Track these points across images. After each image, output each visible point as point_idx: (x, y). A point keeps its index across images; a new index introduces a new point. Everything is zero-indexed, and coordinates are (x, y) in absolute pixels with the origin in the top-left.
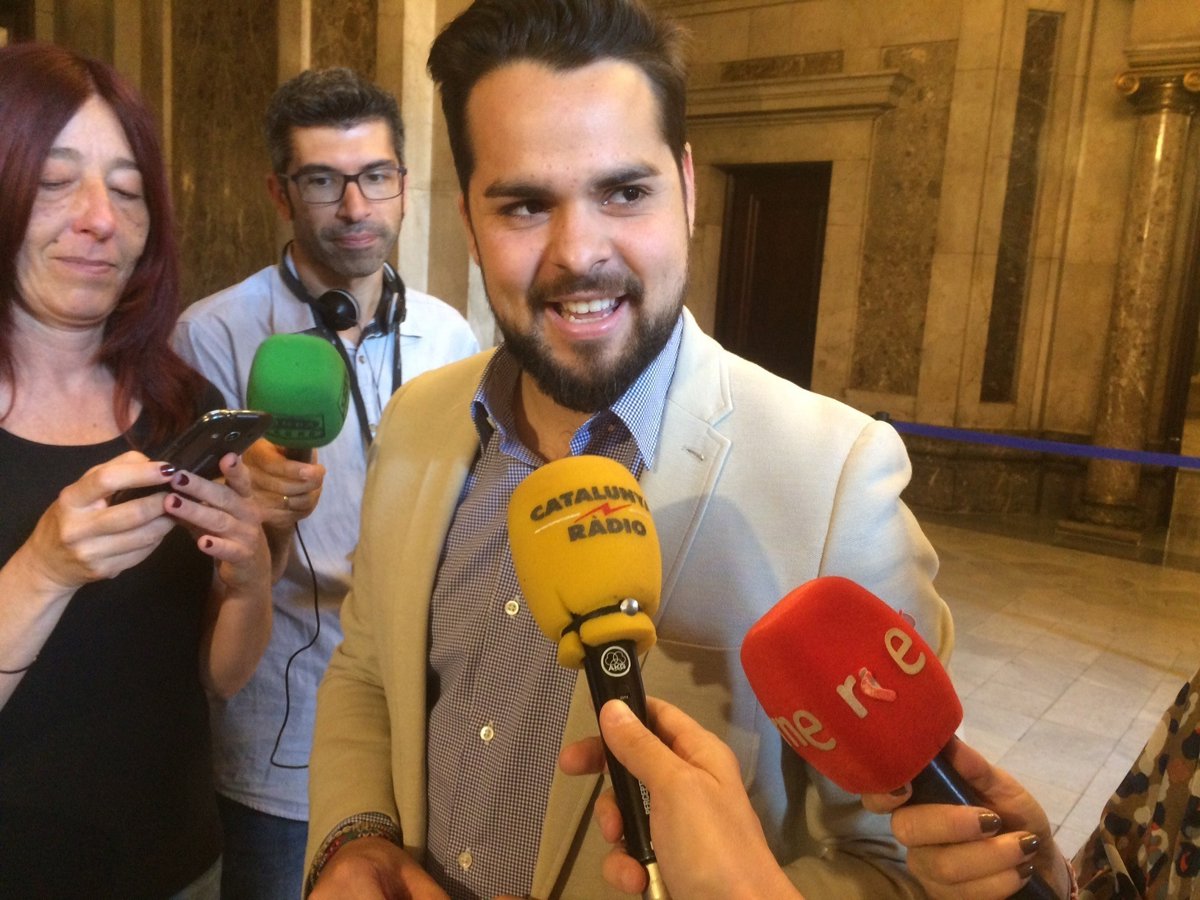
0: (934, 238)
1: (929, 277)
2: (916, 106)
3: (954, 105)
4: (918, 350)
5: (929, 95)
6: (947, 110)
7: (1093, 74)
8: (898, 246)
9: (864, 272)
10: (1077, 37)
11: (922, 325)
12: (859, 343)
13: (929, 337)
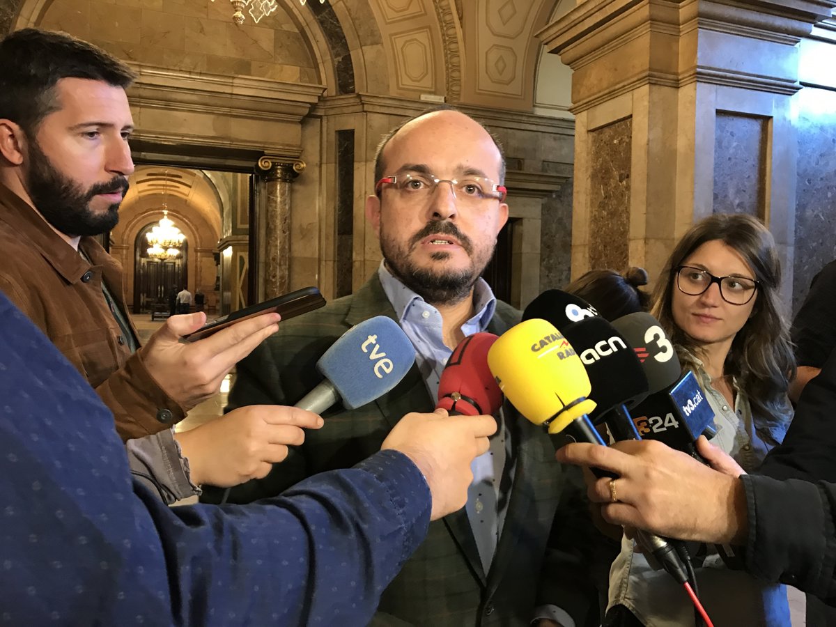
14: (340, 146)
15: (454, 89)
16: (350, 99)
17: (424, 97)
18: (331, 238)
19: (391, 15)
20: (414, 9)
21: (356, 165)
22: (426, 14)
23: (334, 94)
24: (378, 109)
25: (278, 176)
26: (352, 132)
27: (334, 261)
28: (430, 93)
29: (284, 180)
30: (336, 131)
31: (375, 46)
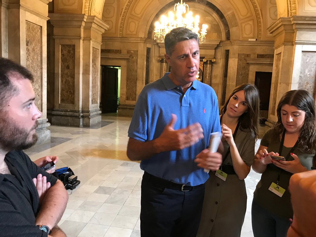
0: (137, 78)
1: (136, 84)
2: (132, 59)
3: (138, 59)
4: (136, 94)
5: (134, 58)
6: (137, 60)
7: (155, 56)
8: (132, 79)
9: (127, 83)
10: (153, 51)
11: (136, 90)
13: (137, 92)
14: (226, 54)
15: (259, 36)
16: (228, 42)
17: (249, 40)
18: (222, 78)
19: (241, 17)
20: (249, 15)
21: (229, 59)
22: (252, 16)
23: (225, 40)
24: (236, 44)
25: (208, 63)
26: (229, 50)
27: (222, 84)
28: (252, 38)
29: (210, 64)
30: (225, 50)
31: (236, 27)
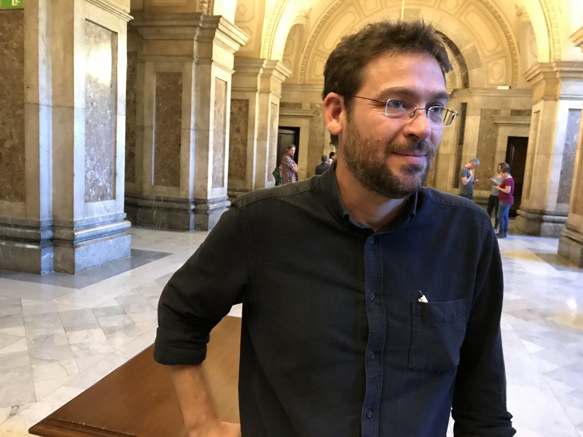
2: (318, 117)
12: (308, 168)
14: (462, 109)
15: (514, 82)
16: (466, 91)
18: (455, 147)
19: (487, 53)
20: (499, 49)
21: (467, 117)
22: (504, 51)
23: (461, 87)
24: (477, 94)
26: (466, 103)
27: (455, 155)
28: (503, 85)
30: (460, 103)
31: (478, 68)
